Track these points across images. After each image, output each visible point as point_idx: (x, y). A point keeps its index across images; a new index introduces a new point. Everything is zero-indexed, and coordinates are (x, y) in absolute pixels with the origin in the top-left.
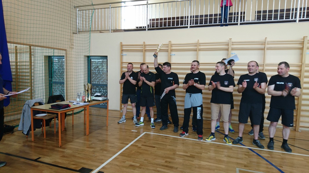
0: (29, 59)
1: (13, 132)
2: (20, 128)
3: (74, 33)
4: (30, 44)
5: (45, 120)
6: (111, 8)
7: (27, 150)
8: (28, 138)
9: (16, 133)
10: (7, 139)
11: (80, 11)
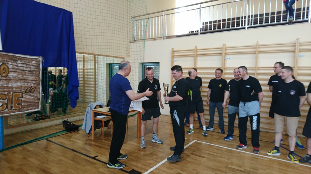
0: (93, 66)
1: (78, 131)
2: (83, 128)
3: (130, 42)
4: (95, 54)
5: (104, 121)
6: (164, 15)
7: (88, 148)
8: (90, 137)
9: (80, 132)
10: (73, 137)
11: (136, 21)
